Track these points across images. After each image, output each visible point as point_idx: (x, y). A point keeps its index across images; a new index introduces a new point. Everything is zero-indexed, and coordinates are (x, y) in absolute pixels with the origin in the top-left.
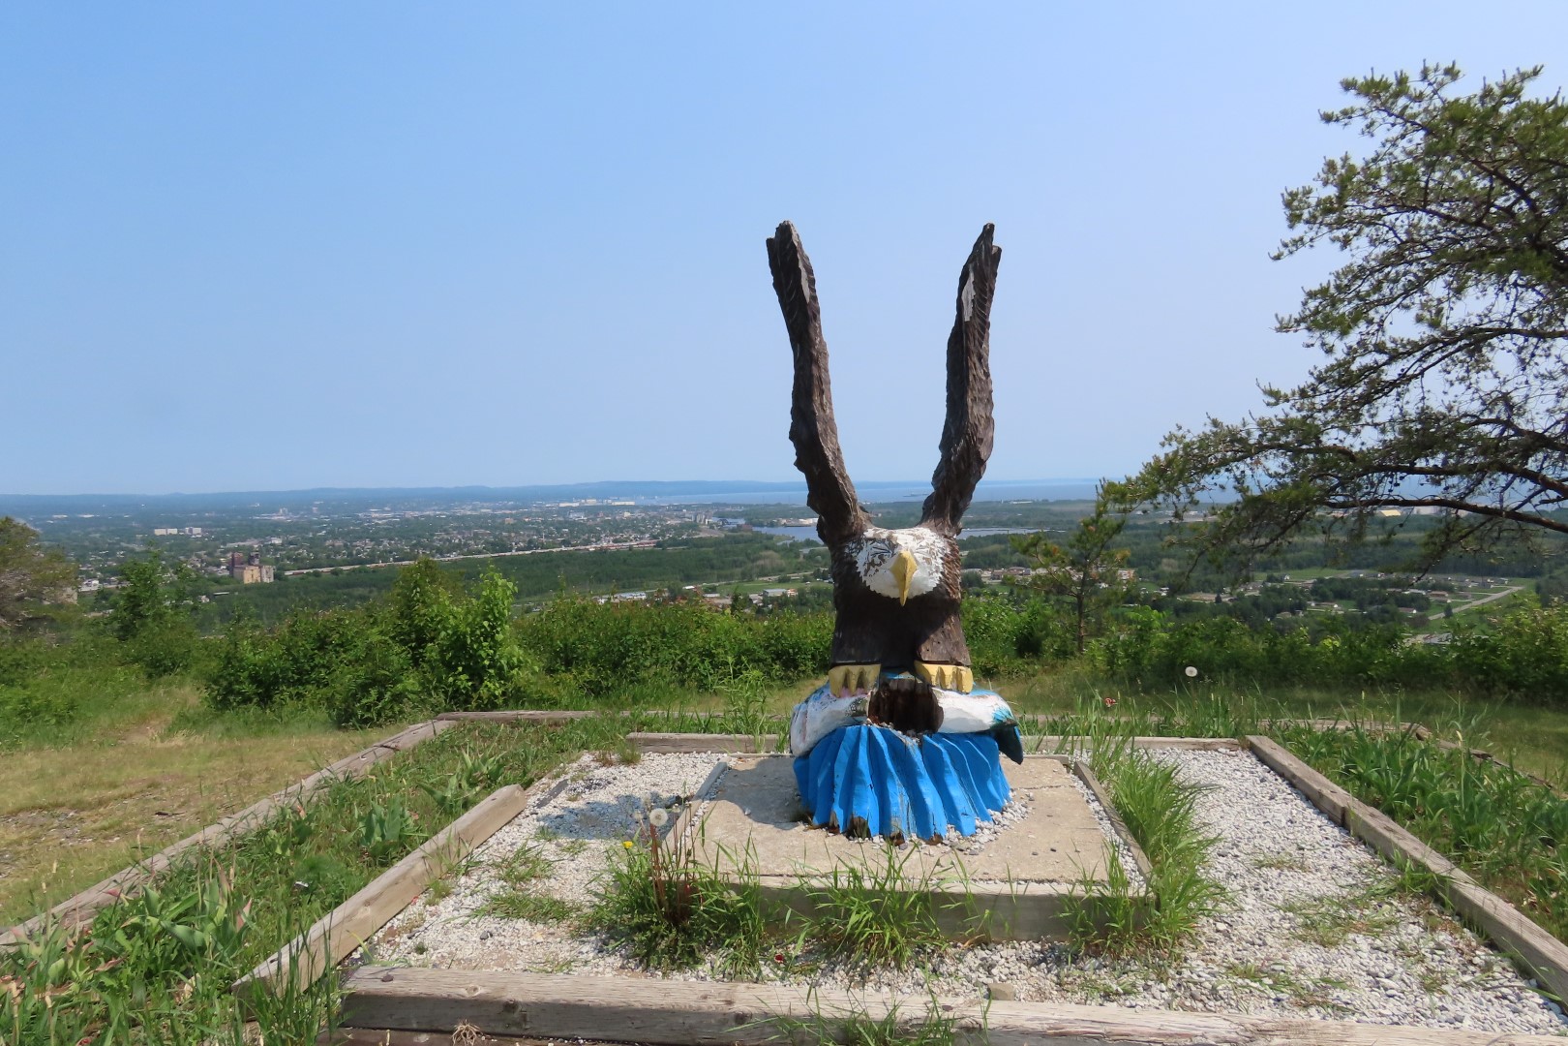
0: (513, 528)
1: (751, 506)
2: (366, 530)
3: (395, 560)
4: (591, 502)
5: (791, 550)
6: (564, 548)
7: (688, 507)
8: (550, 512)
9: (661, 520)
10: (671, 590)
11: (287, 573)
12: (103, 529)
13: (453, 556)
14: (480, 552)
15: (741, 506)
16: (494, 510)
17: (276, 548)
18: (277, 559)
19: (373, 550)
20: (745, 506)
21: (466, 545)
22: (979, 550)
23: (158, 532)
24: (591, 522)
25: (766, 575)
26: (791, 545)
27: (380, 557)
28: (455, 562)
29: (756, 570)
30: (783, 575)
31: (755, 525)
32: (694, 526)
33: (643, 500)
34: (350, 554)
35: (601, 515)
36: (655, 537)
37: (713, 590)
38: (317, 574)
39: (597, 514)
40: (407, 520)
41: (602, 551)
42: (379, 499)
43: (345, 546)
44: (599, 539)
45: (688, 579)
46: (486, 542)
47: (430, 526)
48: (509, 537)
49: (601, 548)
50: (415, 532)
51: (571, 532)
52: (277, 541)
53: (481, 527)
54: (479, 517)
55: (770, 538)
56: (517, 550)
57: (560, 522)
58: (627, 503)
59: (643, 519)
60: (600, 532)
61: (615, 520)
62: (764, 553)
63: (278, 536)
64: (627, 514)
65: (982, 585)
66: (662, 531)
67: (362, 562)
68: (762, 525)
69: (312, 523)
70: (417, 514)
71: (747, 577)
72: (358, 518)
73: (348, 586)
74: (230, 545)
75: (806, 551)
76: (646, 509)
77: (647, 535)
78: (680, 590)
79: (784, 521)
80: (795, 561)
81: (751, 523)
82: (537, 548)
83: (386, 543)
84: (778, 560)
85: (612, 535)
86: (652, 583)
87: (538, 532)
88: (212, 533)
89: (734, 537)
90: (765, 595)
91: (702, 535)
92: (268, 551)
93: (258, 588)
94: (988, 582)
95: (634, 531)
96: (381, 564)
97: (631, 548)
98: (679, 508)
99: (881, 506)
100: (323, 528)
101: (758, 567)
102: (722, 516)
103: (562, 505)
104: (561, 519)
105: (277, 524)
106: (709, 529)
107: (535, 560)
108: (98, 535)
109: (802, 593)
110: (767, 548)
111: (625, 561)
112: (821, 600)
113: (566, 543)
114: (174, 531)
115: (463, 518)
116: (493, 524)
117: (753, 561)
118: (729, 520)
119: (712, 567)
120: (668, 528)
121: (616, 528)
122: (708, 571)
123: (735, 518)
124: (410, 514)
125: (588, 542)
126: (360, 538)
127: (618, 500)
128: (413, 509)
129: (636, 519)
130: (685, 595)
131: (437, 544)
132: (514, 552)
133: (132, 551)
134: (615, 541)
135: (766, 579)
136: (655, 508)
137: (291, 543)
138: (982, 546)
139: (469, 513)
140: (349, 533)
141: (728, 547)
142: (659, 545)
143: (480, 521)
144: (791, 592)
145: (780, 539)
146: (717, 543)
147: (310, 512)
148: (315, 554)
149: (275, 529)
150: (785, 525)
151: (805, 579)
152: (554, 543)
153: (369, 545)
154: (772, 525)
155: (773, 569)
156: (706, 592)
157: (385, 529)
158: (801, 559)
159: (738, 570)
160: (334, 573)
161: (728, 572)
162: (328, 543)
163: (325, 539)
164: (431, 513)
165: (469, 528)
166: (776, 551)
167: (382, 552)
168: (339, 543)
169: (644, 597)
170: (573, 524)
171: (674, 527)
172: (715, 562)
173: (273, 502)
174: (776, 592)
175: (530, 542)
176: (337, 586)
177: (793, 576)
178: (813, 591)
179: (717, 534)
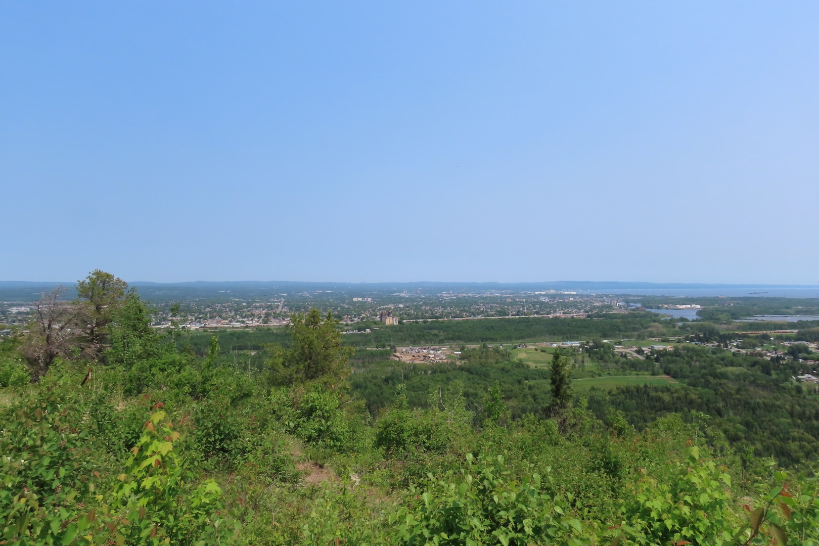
0: (510, 304)
1: (646, 296)
2: (440, 302)
3: (452, 317)
4: (552, 292)
5: (670, 323)
6: (536, 316)
7: (607, 296)
8: (530, 296)
9: (591, 303)
10: (595, 342)
11: (404, 321)
12: (334, 297)
13: (480, 317)
14: (493, 316)
15: (639, 296)
16: (501, 294)
17: (401, 309)
18: (400, 314)
19: (442, 312)
20: (641, 296)
21: (486, 311)
22: (807, 329)
23: (355, 300)
24: (551, 302)
25: (653, 337)
26: (670, 320)
27: (445, 316)
28: (480, 320)
29: (647, 334)
30: (664, 338)
31: (647, 308)
32: (610, 307)
33: (581, 292)
34: (432, 314)
35: (557, 299)
36: (586, 312)
37: (620, 343)
38: (417, 322)
39: (555, 298)
40: (459, 298)
41: (556, 318)
42: (447, 288)
43: (430, 309)
44: (555, 312)
45: (605, 336)
46: (497, 311)
47: (471, 301)
48: (508, 309)
49: (556, 316)
50: (463, 304)
51: (540, 307)
52: (401, 306)
53: (494, 303)
54: (494, 298)
55: (657, 315)
56: (512, 315)
57: (535, 302)
58: (572, 293)
59: (581, 302)
60: (556, 308)
61: (565, 302)
62: (653, 324)
63: (402, 303)
64: (571, 299)
65: (810, 353)
66: (591, 308)
67: (437, 318)
68: (651, 308)
69: (417, 298)
70: (464, 295)
71: (641, 337)
72: (437, 296)
73: (430, 329)
74: (382, 307)
75: (680, 324)
76: (582, 296)
77: (582, 311)
78: (599, 342)
79: (666, 306)
80: (673, 329)
81: (645, 306)
82: (522, 315)
83: (449, 308)
84: (662, 329)
85: (562, 309)
86: (583, 337)
87: (523, 307)
88: (375, 301)
89: (634, 314)
90: (652, 348)
91: (614, 312)
92: (397, 310)
93: (392, 327)
94: (814, 351)
95: (575, 308)
96: (445, 319)
97: (572, 317)
98: (602, 297)
99: (733, 299)
100: (421, 301)
101: (648, 332)
102: (628, 302)
103: (536, 293)
104: (535, 300)
105: (402, 298)
106: (619, 308)
107: (520, 321)
108: (332, 300)
109: (676, 349)
110: (654, 321)
111: (568, 324)
112: (689, 354)
113: (537, 313)
114: (361, 299)
115: (486, 298)
116: (501, 301)
117: (645, 328)
118: (631, 304)
119: (620, 331)
120: (595, 307)
121: (565, 306)
122: (617, 332)
123: (635, 303)
124: (461, 295)
125: (549, 313)
126: (437, 306)
127: (567, 291)
128: (463, 293)
129: (577, 302)
130: (603, 345)
131: (472, 310)
132: (510, 317)
133: (344, 308)
134: (564, 313)
135: (653, 339)
136: (587, 296)
137: (407, 307)
138: (809, 327)
139: (489, 295)
140: (432, 303)
141: (630, 319)
142: (589, 316)
143: (494, 300)
144: (669, 348)
145: (663, 316)
146: (623, 317)
147: (417, 293)
148: (417, 312)
149: (401, 300)
150: (667, 308)
151: (679, 341)
152: (531, 313)
153: (441, 309)
154: (658, 308)
155: (658, 333)
156: (616, 344)
157: (449, 302)
158: (677, 329)
159: (636, 333)
160: (424, 322)
161: (629, 334)
162: (423, 307)
163: (422, 306)
164: (471, 295)
165: (488, 303)
166: (660, 323)
167: (447, 313)
168: (428, 308)
169: (578, 345)
170: (541, 303)
171: (598, 307)
172: (622, 328)
173: (401, 287)
174: (659, 347)
175: (519, 312)
176: (425, 329)
177: (671, 339)
178: (684, 348)
179: (623, 312)
